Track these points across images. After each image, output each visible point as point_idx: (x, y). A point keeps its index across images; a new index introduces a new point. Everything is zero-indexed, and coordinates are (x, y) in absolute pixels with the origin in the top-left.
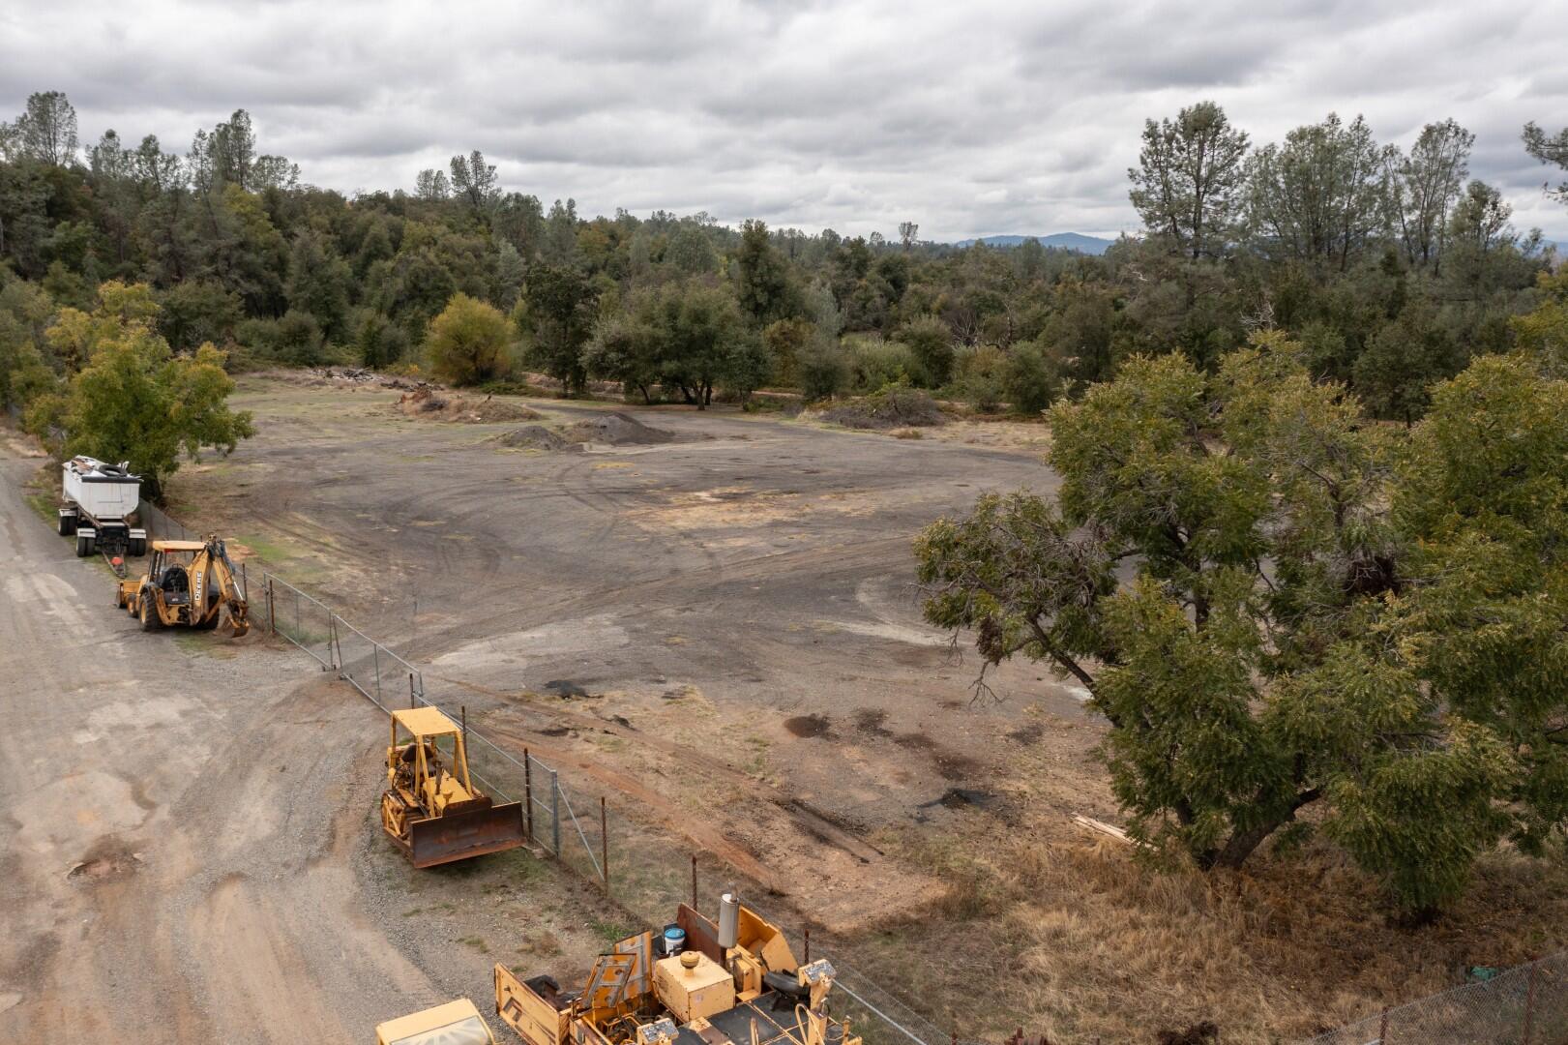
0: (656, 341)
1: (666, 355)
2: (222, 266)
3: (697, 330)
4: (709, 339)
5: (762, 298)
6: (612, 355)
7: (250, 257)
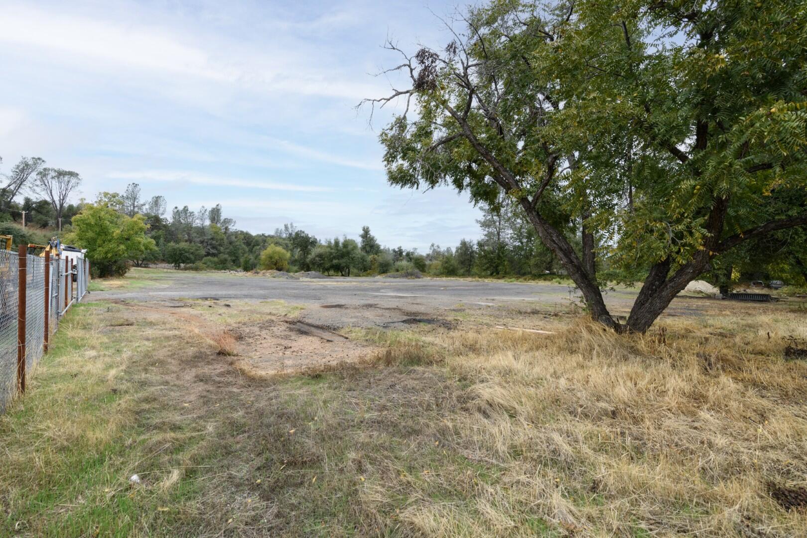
0: (331, 254)
1: (334, 258)
2: (205, 244)
3: (344, 250)
4: (348, 253)
5: (368, 249)
6: (317, 259)
7: (214, 242)
